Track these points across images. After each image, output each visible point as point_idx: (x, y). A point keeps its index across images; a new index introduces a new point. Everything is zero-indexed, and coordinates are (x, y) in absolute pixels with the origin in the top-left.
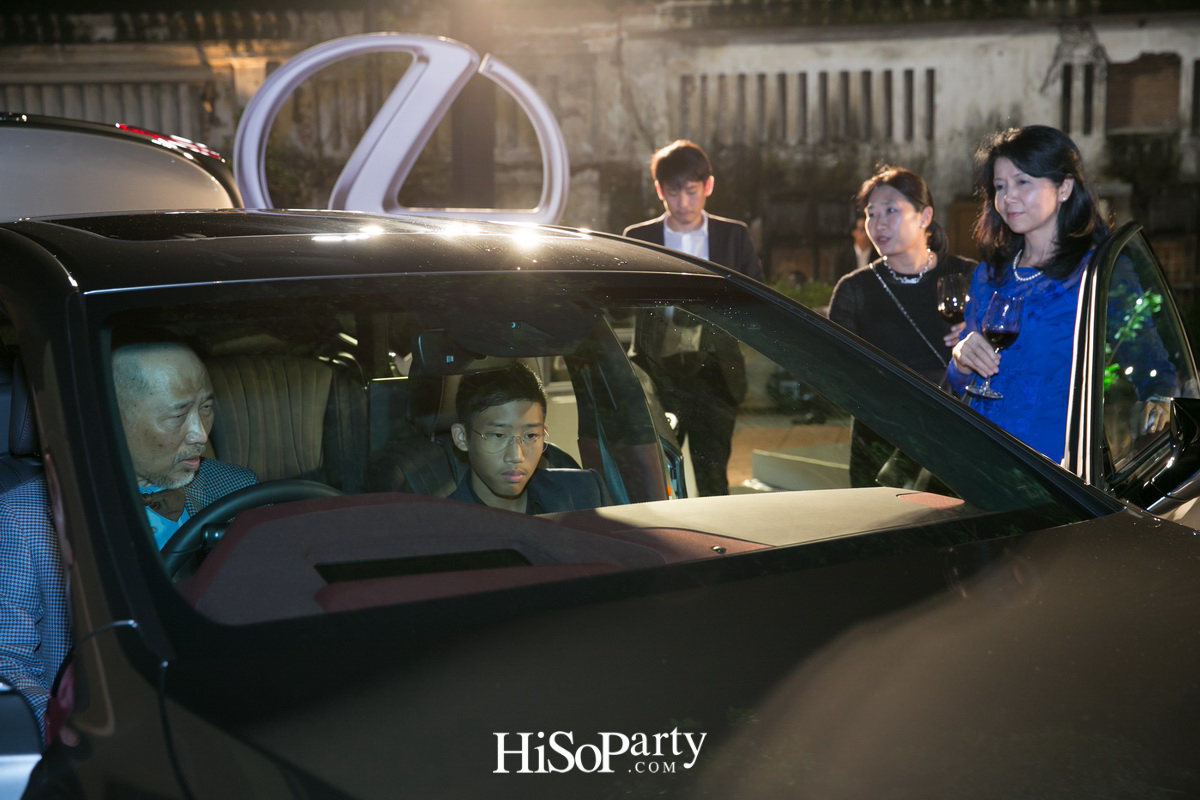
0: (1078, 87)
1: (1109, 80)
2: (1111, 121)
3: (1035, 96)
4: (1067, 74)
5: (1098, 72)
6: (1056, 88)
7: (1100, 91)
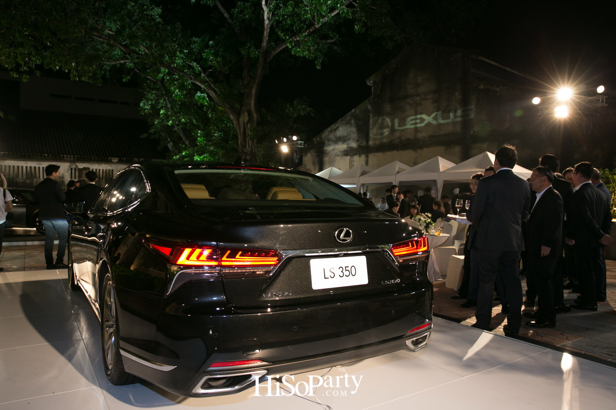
0: (73, 171)
1: (79, 171)
2: (79, 177)
3: (66, 173)
4: (71, 169)
5: (77, 169)
6: (70, 171)
7: (77, 173)
